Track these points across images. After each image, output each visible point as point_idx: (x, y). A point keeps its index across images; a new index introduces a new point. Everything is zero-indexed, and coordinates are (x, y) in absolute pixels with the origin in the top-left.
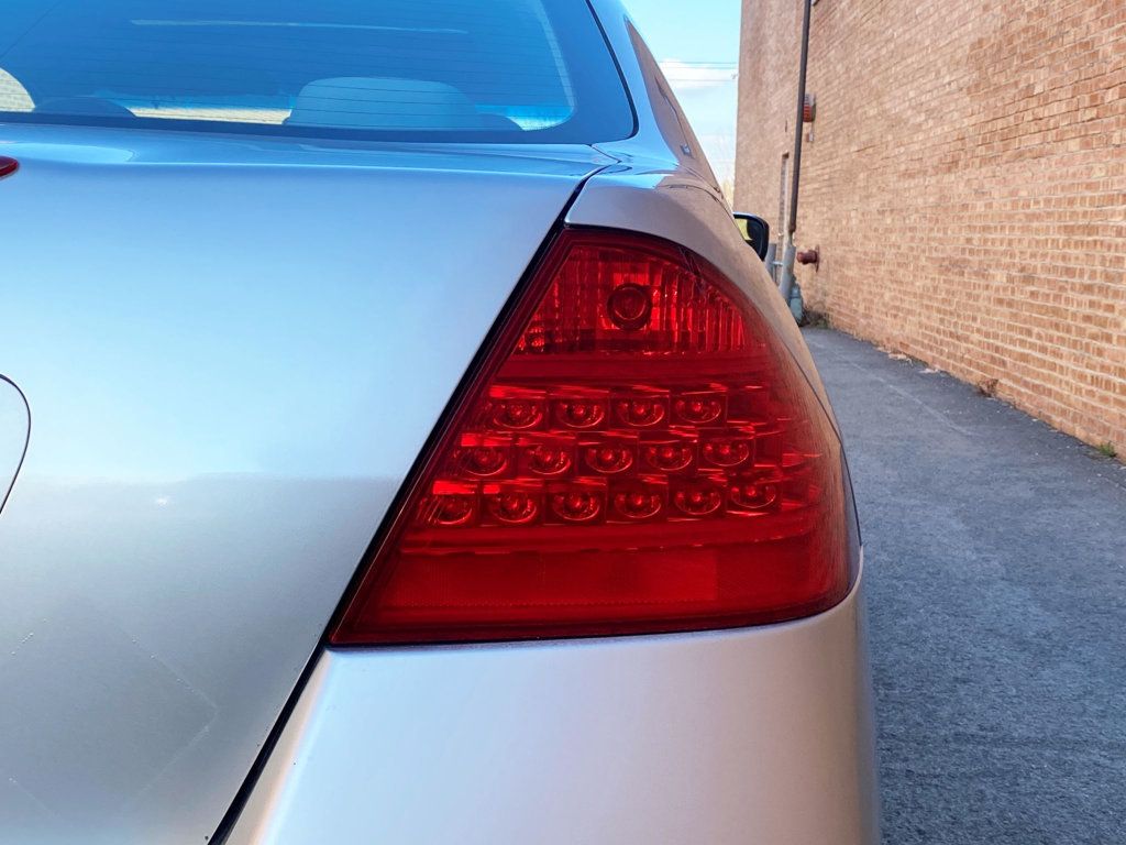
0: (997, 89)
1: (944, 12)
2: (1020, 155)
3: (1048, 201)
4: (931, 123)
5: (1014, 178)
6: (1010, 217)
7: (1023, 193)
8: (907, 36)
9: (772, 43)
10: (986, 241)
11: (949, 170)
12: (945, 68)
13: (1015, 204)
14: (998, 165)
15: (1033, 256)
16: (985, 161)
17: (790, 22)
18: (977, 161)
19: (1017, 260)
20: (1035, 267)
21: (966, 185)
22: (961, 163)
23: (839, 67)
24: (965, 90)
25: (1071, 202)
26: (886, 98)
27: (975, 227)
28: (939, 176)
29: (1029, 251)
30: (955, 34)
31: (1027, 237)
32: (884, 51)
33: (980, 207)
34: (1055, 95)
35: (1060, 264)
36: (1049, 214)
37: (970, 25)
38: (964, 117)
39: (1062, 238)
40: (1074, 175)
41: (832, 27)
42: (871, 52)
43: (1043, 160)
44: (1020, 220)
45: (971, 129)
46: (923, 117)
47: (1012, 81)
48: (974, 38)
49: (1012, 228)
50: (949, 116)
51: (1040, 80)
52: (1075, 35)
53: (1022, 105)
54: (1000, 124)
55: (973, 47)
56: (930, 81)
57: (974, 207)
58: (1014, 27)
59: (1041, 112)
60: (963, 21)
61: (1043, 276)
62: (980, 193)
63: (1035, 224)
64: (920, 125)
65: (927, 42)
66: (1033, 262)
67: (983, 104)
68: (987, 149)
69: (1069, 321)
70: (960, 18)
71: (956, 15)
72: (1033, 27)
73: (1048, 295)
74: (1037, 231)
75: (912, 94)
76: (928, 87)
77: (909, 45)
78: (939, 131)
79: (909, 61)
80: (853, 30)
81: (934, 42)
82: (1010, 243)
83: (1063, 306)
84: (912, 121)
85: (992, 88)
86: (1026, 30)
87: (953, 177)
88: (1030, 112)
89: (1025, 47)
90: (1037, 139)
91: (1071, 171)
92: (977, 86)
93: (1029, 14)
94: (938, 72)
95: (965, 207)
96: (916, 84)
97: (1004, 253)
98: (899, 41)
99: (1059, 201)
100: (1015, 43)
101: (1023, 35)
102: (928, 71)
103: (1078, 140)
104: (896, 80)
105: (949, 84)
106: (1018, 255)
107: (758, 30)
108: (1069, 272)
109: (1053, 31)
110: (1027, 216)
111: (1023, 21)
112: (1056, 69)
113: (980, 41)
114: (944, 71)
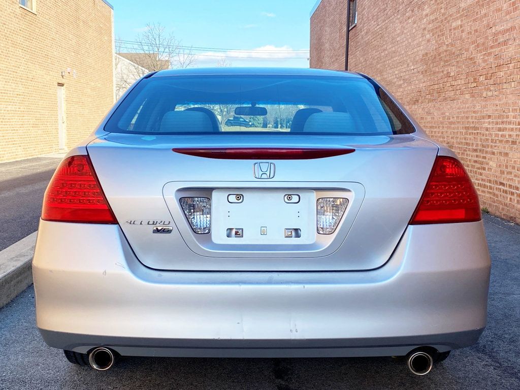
0: (434, 73)
1: (410, 40)
2: (445, 99)
3: (458, 117)
4: (406, 85)
5: (443, 108)
6: (442, 123)
7: (447, 114)
8: (393, 49)
9: (327, 45)
10: (432, 132)
11: (415, 104)
12: (411, 63)
13: (444, 118)
14: (436, 103)
15: (452, 138)
16: (430, 101)
17: (336, 38)
18: (427, 100)
19: (445, 139)
20: (453, 142)
21: (422, 110)
22: (420, 101)
23: (361, 59)
24: (420, 72)
25: (467, 118)
26: (385, 73)
27: (427, 127)
28: (410, 106)
29: (451, 136)
30: (415, 50)
31: (449, 131)
32: (383, 54)
33: (429, 118)
34: (459, 77)
35: (464, 141)
36: (458, 122)
37: (422, 47)
38: (421, 83)
39: (464, 131)
40: (468, 108)
41: (357, 42)
42: (377, 54)
43: (455, 101)
44: (446, 124)
45: (424, 88)
46: (402, 82)
47: (441, 70)
48: (423, 52)
49: (443, 127)
50: (414, 82)
51: (453, 71)
52: (466, 55)
53: (446, 79)
54: (436, 87)
55: (423, 56)
56: (405, 68)
57: (426, 119)
58: (441, 50)
59: (453, 83)
60: (419, 45)
61: (456, 146)
62: (429, 113)
63: (453, 126)
64: (401, 85)
65: (403, 52)
66: (452, 140)
67: (429, 78)
68: (431, 96)
69: (468, 163)
70: (417, 44)
71: (415, 42)
72: (449, 50)
73: (459, 153)
74: (454, 129)
75: (396, 72)
76: (404, 70)
77: (394, 52)
78: (410, 88)
79: (395, 59)
80: (367, 44)
81: (406, 52)
82: (442, 133)
83: (465, 157)
84: (397, 83)
85: (432, 72)
86: (446, 51)
87: (416, 107)
88: (449, 83)
89: (446, 57)
90: (453, 93)
91: (467, 106)
92: (426, 71)
93: (447, 45)
94: (408, 65)
95: (422, 118)
96: (398, 68)
97: (440, 137)
98: (390, 50)
99: (462, 118)
100: (442, 55)
101: (445, 53)
102: (403, 63)
103: (469, 95)
104: (389, 66)
105: (413, 70)
106: (446, 137)
107: (320, 39)
108: (467, 144)
109: (458, 52)
110: (449, 123)
111: (445, 48)
112: (459, 67)
113: (426, 54)
114: (411, 64)
